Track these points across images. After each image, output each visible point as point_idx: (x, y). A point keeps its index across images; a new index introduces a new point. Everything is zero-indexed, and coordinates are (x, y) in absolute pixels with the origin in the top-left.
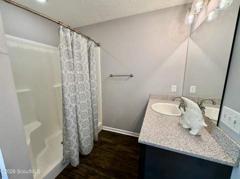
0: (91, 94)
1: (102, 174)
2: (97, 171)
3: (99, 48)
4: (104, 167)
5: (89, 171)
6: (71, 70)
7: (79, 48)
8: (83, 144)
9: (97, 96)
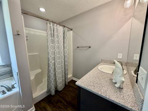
0: (64, 57)
1: (65, 103)
2: (63, 101)
3: (72, 31)
4: (67, 100)
5: (59, 100)
6: (52, 43)
7: (58, 32)
8: (58, 84)
9: (68, 59)
